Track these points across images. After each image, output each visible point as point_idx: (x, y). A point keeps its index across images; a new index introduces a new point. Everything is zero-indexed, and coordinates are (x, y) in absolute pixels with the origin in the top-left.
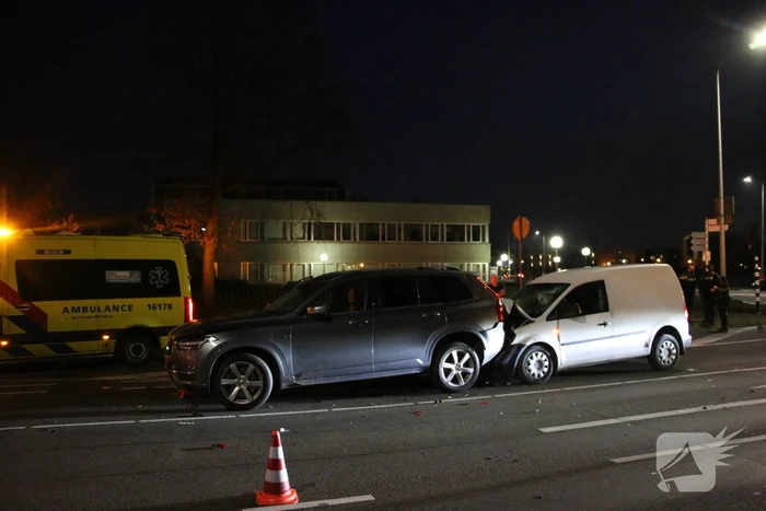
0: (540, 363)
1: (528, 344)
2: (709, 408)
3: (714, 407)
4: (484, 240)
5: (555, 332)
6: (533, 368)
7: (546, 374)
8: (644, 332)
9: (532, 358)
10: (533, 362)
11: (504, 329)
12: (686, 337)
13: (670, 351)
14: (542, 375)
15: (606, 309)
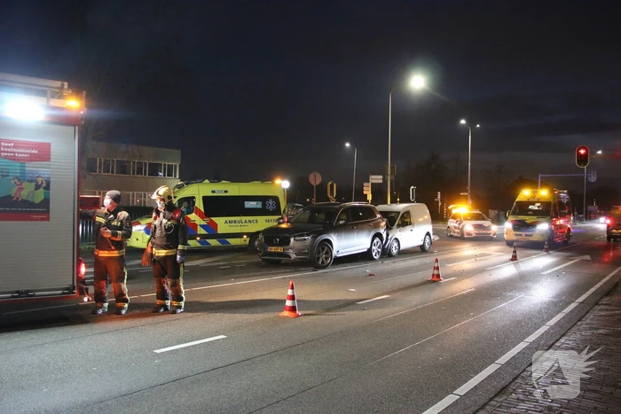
4: (175, 176)
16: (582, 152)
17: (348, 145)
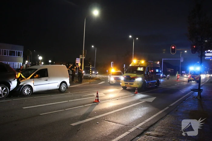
0: (28, 91)
1: (24, 85)
2: (69, 101)
3: (71, 101)
4: (21, 56)
5: (33, 82)
6: (26, 92)
7: (29, 94)
8: (58, 82)
9: (25, 89)
10: (26, 90)
11: (17, 81)
12: (68, 84)
13: (64, 87)
14: (28, 94)
15: (47, 76)
16: (173, 47)
17: (93, 46)
